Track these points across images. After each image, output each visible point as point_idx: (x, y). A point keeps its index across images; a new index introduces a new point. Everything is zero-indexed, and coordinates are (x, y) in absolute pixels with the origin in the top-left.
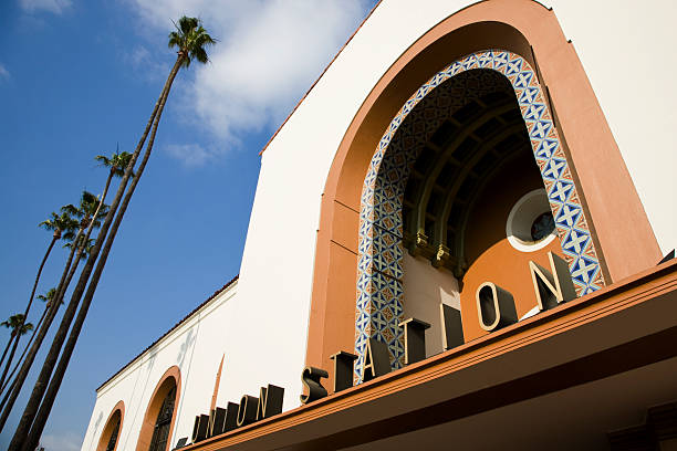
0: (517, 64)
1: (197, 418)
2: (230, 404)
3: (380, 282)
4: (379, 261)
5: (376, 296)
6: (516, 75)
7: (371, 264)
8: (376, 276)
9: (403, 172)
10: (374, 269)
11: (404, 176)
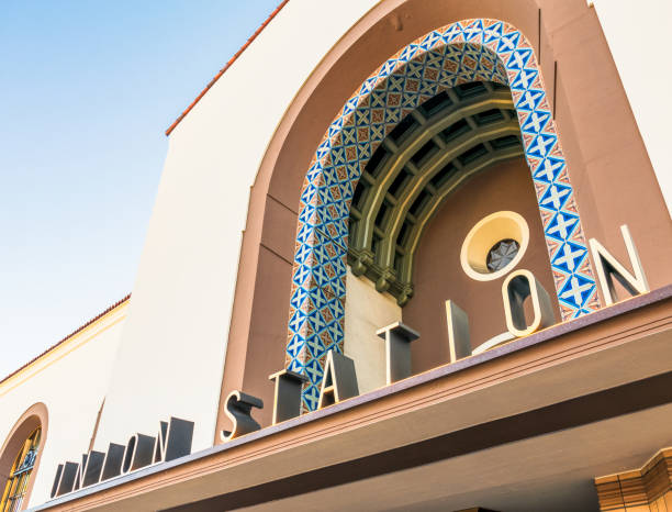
0: (513, 38)
1: (60, 467)
2: (112, 446)
3: (319, 300)
4: (320, 274)
5: (314, 315)
6: (511, 53)
7: (309, 278)
8: (315, 292)
9: (354, 171)
10: (312, 284)
11: (355, 176)
